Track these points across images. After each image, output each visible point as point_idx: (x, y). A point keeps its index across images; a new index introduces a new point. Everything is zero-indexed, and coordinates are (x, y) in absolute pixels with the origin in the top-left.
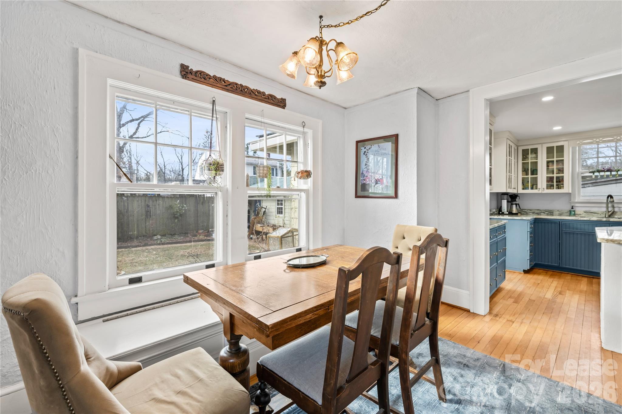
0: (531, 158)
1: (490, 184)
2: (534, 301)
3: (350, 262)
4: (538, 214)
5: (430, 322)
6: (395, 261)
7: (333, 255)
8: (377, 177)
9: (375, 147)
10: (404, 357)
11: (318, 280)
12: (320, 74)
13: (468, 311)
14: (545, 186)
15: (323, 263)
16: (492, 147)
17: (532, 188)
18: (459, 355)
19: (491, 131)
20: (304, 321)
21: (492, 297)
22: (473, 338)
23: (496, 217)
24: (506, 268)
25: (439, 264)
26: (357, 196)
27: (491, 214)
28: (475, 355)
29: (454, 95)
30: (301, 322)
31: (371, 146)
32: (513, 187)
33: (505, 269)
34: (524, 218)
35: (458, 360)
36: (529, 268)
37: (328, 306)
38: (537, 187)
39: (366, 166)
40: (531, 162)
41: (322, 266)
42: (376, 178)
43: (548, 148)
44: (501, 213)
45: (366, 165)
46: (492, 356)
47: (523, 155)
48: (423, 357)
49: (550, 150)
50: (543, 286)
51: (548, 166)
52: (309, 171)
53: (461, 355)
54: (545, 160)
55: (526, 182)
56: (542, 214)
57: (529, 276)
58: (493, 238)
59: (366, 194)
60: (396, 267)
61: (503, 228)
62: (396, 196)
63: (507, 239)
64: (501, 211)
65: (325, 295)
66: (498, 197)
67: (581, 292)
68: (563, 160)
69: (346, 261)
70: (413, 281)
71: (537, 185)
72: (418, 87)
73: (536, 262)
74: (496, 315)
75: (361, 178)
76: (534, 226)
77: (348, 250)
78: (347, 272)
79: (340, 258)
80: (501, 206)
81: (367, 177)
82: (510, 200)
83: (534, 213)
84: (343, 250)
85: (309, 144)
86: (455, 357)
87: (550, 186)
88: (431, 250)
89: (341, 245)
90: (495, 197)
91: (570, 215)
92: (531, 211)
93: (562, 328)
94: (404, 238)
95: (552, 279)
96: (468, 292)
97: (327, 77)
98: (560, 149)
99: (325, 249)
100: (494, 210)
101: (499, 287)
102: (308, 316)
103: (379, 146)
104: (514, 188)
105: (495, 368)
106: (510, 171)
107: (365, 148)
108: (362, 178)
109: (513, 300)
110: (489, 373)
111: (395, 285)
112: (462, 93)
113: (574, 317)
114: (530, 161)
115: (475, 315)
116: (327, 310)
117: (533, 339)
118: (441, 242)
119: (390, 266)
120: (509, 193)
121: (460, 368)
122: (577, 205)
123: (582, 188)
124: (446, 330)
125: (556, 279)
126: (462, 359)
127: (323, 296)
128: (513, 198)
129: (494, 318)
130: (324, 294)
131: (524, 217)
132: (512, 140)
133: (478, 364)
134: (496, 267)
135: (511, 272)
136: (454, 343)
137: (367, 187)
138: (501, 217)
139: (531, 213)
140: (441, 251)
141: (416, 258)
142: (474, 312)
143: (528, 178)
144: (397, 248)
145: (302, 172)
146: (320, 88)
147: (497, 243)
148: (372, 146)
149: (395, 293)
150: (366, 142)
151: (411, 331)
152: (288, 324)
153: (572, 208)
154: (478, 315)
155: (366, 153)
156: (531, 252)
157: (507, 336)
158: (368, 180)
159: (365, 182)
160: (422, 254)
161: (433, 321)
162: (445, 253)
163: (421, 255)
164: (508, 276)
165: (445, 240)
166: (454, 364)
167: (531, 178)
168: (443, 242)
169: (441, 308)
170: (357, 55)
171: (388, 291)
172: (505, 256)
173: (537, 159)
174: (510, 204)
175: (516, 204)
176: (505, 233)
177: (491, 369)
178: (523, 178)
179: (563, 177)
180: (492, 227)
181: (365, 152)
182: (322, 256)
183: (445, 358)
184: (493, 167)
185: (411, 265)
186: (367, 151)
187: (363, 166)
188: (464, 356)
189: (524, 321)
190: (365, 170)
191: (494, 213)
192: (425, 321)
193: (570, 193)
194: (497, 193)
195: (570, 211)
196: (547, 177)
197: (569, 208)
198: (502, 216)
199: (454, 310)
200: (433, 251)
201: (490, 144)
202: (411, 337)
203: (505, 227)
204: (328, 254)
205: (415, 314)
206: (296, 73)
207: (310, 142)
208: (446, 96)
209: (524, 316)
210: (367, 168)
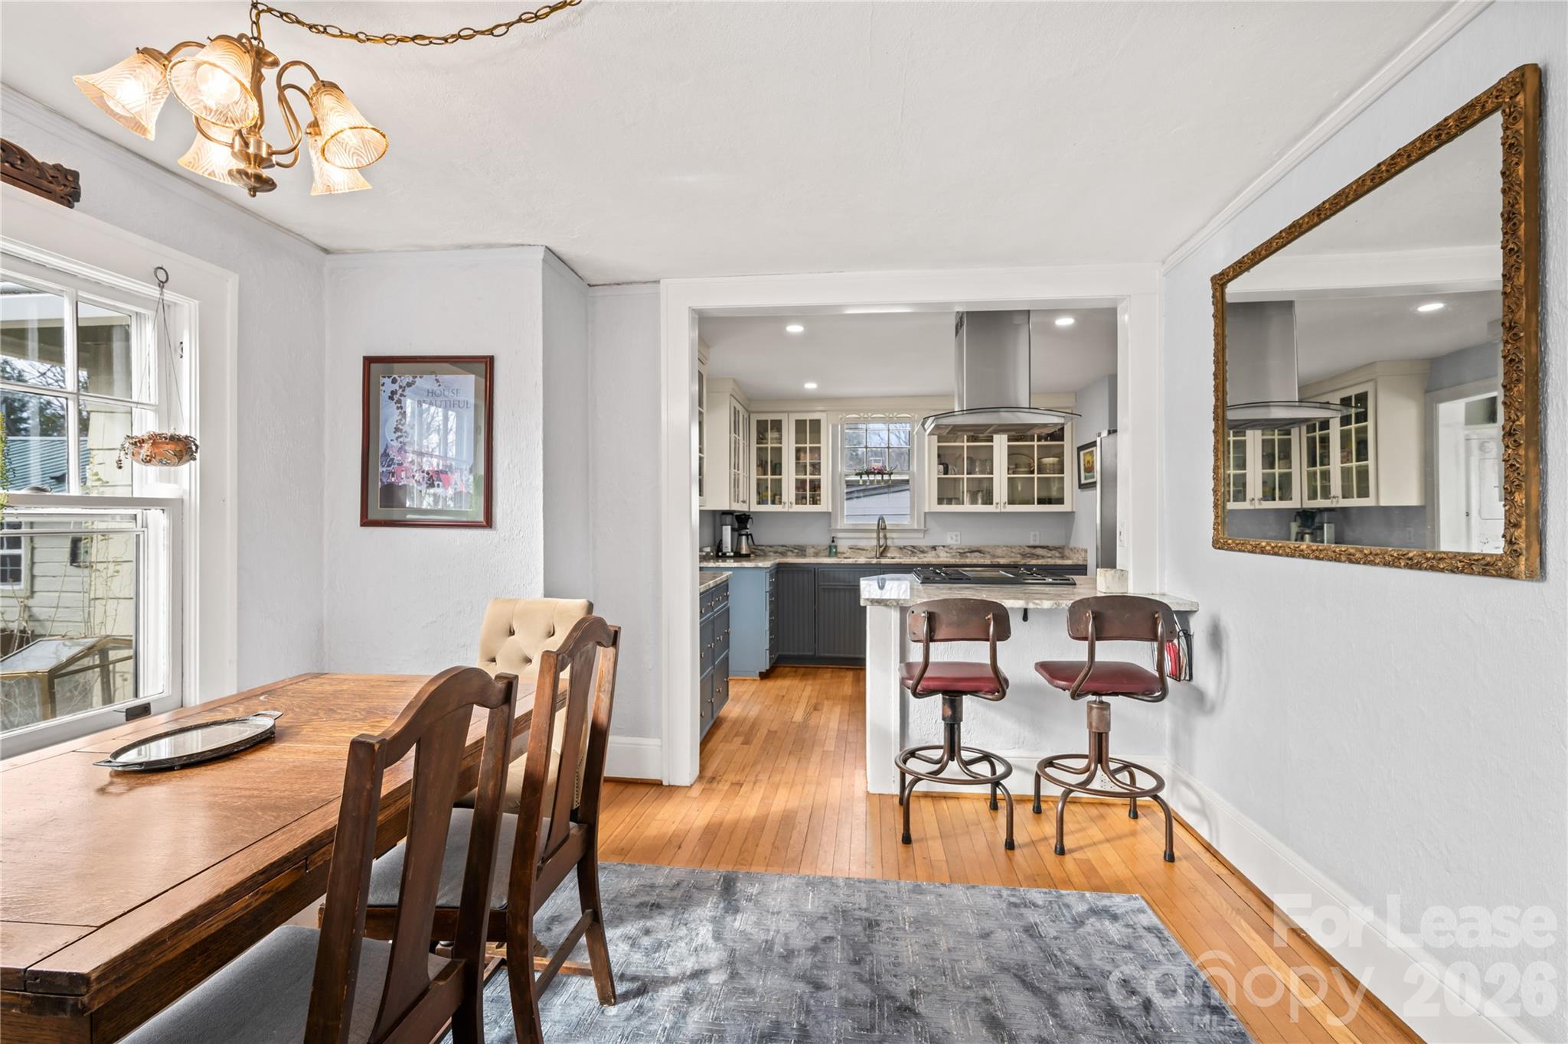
0: (772, 439)
1: (701, 494)
2: (776, 732)
3: (358, 720)
4: (783, 554)
5: (580, 828)
6: (501, 696)
7: (298, 710)
8: (432, 464)
9: (425, 382)
10: (519, 932)
11: (256, 793)
12: (251, 150)
13: (658, 784)
14: (793, 498)
15: (264, 740)
16: (704, 411)
17: (773, 503)
18: (641, 888)
19: (701, 375)
20: (221, 925)
21: (705, 742)
22: (670, 841)
23: (711, 564)
24: (730, 673)
25: (600, 686)
26: (366, 522)
27: (703, 558)
28: (673, 877)
29: (628, 283)
30: (212, 930)
31: (415, 377)
32: (741, 499)
33: (727, 677)
34: (761, 565)
35: (638, 900)
36: (768, 668)
37: (306, 859)
38: (781, 499)
39: (399, 434)
40: (772, 448)
41: (261, 748)
42: (426, 469)
43: (798, 422)
44: (720, 554)
45: (397, 429)
46: (705, 868)
47: (759, 432)
48: (560, 922)
49: (800, 425)
50: (791, 700)
51: (798, 458)
52: (186, 437)
53: (645, 886)
54: (793, 446)
55: (764, 488)
56: (789, 553)
57: (770, 684)
58: (706, 613)
59: (395, 514)
60: (502, 710)
61: (722, 589)
62: (488, 522)
63: (731, 611)
64: (721, 551)
65: (291, 830)
66: (713, 519)
67: (844, 698)
68: (819, 448)
69: (344, 720)
70: (543, 737)
71: (781, 495)
72: (547, 247)
73: (781, 653)
74: (713, 779)
75: (381, 469)
76: (777, 579)
77: (345, 687)
78: (377, 747)
79: (321, 713)
80: (721, 540)
81: (400, 464)
82: (736, 526)
83: (776, 552)
84: (328, 688)
85: (186, 346)
86: (633, 896)
87: (800, 499)
88: (583, 658)
89: (318, 675)
90: (709, 519)
91: (830, 555)
92: (771, 549)
93: (817, 774)
94: (512, 633)
95: (804, 683)
96: (657, 741)
97: (278, 164)
98: (816, 424)
99: (262, 694)
100: (708, 549)
101: (718, 718)
102: (239, 905)
103: (437, 381)
104: (744, 502)
105: (711, 888)
106: (736, 466)
107: (394, 381)
108: (384, 469)
109: (740, 740)
110: (699, 904)
111: (500, 755)
112: (645, 283)
113: (833, 749)
114: (769, 446)
115: (673, 788)
116: (303, 871)
117: (773, 809)
118: (605, 636)
119: (488, 710)
120: (735, 511)
121: (644, 917)
122: (840, 535)
123: (847, 499)
124: (612, 841)
125: (810, 682)
126: (648, 894)
127: (283, 833)
128: (741, 521)
129: (708, 786)
130: (288, 828)
131: (760, 561)
132: (737, 397)
133: (678, 893)
134: (712, 676)
135: (737, 680)
136: (630, 865)
137: (400, 493)
138: (721, 564)
139: (772, 554)
140: (603, 657)
141: (548, 681)
142: (672, 784)
143: (767, 479)
144: (493, 660)
145: (155, 440)
146: (254, 196)
147: (713, 622)
148: (418, 380)
149: (500, 775)
150: (396, 366)
151: (537, 862)
152: (165, 947)
153: (833, 541)
154: (679, 787)
155: (396, 397)
156: (771, 634)
157: (731, 816)
158: (403, 474)
159: (393, 480)
160: (562, 669)
161: (586, 826)
162: (612, 660)
163: (561, 674)
164: (733, 690)
165: (612, 629)
166: (631, 913)
167: (772, 480)
168: (609, 635)
169: (605, 791)
170: (384, 136)
171: (482, 774)
172: (728, 647)
173: (781, 443)
174: (736, 534)
175: (747, 535)
176: (727, 600)
177: (703, 894)
178: (758, 480)
179: (819, 480)
180: (703, 588)
181: (393, 393)
182: (258, 718)
183: (612, 907)
184: (705, 455)
185: (537, 699)
186: (400, 392)
187: (387, 433)
188: (653, 886)
189: (760, 777)
190: (395, 444)
191: (708, 553)
192: (568, 829)
193: (829, 513)
194: (714, 512)
195: (830, 547)
196: (797, 480)
197: (828, 542)
198: (723, 561)
199: (631, 790)
200: (586, 658)
201: (701, 404)
202: (538, 877)
203: (727, 585)
204: (275, 709)
205: (546, 820)
206: (154, 119)
207: (188, 338)
208: (611, 282)
209: (759, 767)
210: (401, 439)
